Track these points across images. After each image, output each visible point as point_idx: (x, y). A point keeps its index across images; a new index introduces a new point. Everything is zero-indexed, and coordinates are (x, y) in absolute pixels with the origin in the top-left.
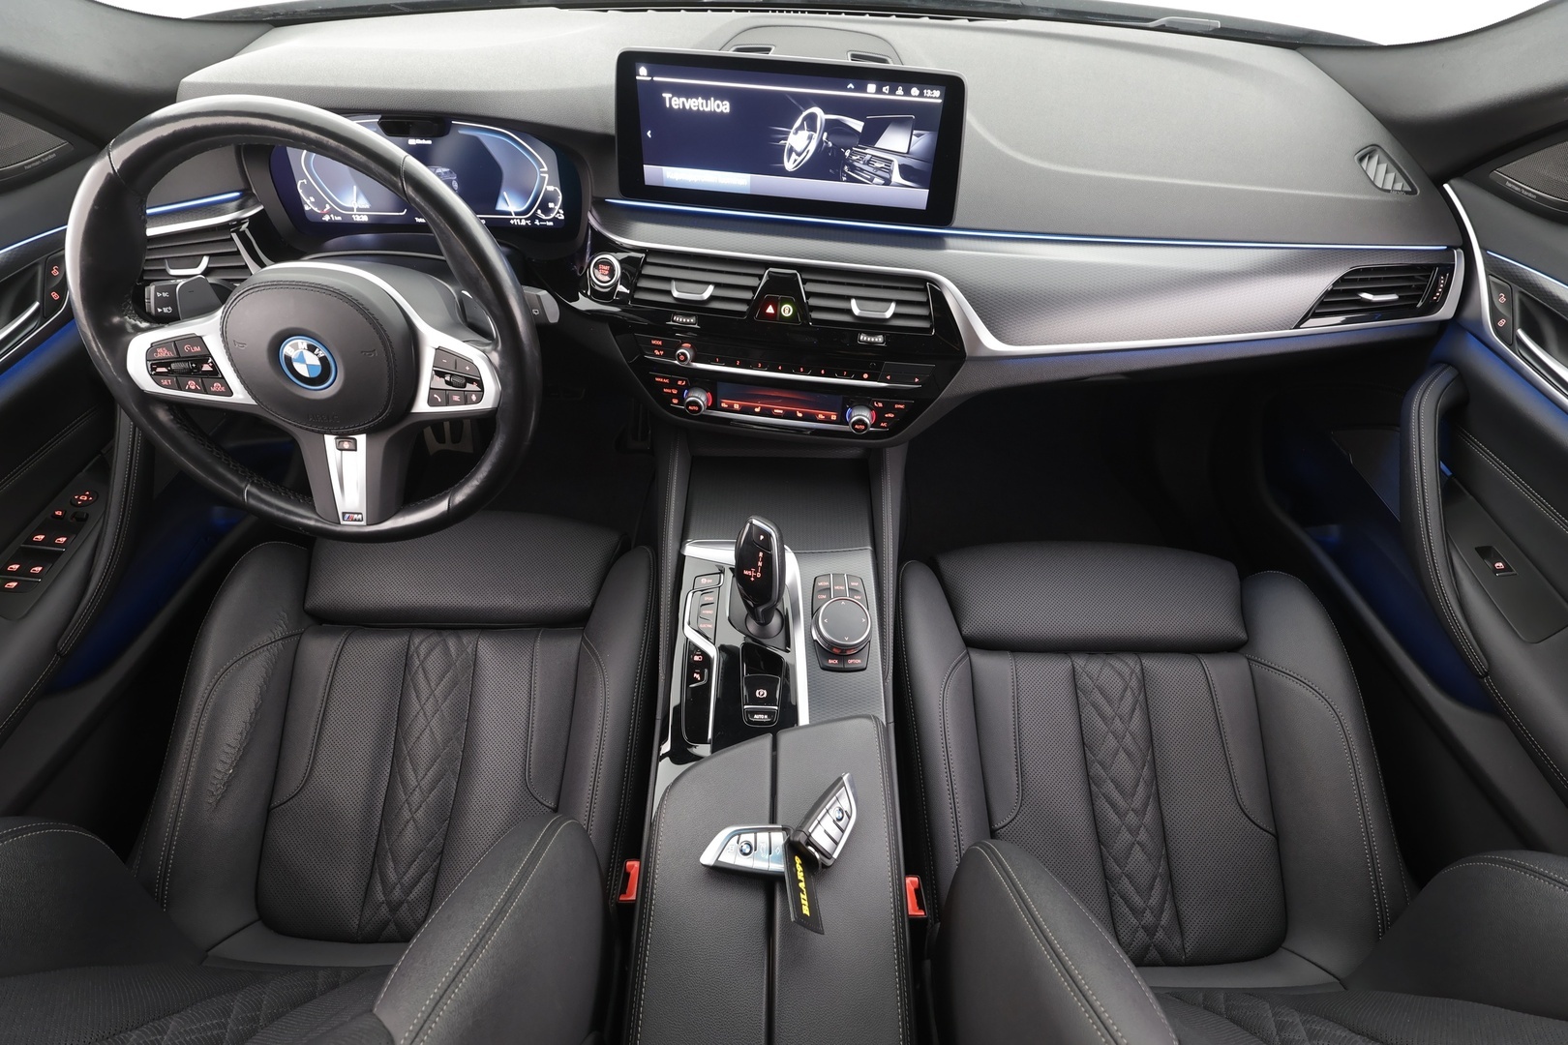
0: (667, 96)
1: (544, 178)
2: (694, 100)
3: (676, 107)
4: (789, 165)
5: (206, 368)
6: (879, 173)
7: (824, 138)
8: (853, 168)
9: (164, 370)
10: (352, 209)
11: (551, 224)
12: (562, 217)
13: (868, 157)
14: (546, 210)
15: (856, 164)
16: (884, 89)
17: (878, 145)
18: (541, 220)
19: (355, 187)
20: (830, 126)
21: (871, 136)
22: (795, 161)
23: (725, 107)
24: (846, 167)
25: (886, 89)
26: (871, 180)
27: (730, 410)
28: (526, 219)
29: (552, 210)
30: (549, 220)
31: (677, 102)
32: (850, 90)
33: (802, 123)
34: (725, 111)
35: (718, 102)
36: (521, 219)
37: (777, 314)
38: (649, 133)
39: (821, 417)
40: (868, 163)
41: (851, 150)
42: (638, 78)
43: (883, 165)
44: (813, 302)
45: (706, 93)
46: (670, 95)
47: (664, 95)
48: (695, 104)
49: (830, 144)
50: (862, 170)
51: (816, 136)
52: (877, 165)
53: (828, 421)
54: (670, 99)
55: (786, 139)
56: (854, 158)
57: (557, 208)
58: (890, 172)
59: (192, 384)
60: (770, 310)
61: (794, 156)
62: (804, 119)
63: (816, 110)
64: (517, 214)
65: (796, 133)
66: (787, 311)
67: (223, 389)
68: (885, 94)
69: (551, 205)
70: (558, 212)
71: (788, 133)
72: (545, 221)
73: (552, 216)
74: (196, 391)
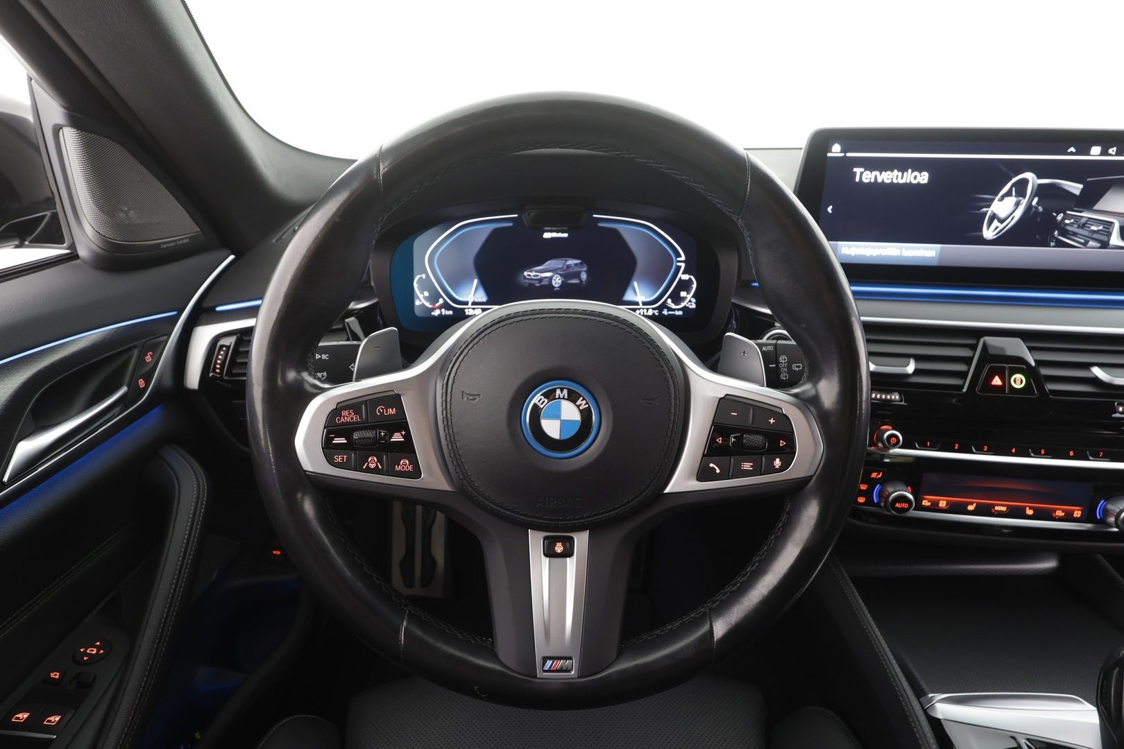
0: (858, 170)
1: (680, 267)
2: (889, 172)
3: (865, 181)
4: (989, 233)
5: (397, 437)
6: (1095, 236)
7: (1034, 203)
8: (1065, 233)
9: (343, 440)
10: (466, 303)
11: (680, 313)
12: (694, 306)
13: (1083, 220)
14: (676, 298)
15: (1069, 228)
16: (1110, 151)
17: (1097, 207)
18: (670, 309)
19: (476, 281)
20: (1041, 191)
21: (1088, 200)
22: (997, 228)
23: (923, 178)
24: (1056, 233)
25: (1112, 151)
26: (1085, 244)
27: (934, 508)
28: (653, 309)
29: (683, 299)
30: (678, 310)
31: (869, 176)
32: (1072, 154)
33: (1010, 190)
34: (922, 182)
35: (916, 173)
36: (648, 309)
37: (1006, 387)
38: (830, 209)
39: (1060, 513)
40: (1083, 226)
41: (1065, 213)
42: (829, 155)
43: (1101, 228)
44: (1045, 371)
45: (903, 166)
46: (862, 170)
47: (855, 170)
48: (887, 177)
49: (1040, 209)
50: (1075, 234)
51: (1024, 202)
52: (1093, 228)
53: (1068, 518)
54: (862, 173)
55: (989, 206)
56: (1067, 221)
57: (689, 297)
58: (1109, 234)
59: (372, 462)
60: (997, 381)
61: (996, 223)
62: (1013, 185)
63: (1029, 175)
64: (644, 304)
65: (1002, 199)
66: (1018, 382)
67: (410, 468)
68: (1111, 155)
69: (683, 294)
70: (690, 301)
71: (992, 200)
72: (674, 310)
73: (683, 305)
74: (375, 471)
